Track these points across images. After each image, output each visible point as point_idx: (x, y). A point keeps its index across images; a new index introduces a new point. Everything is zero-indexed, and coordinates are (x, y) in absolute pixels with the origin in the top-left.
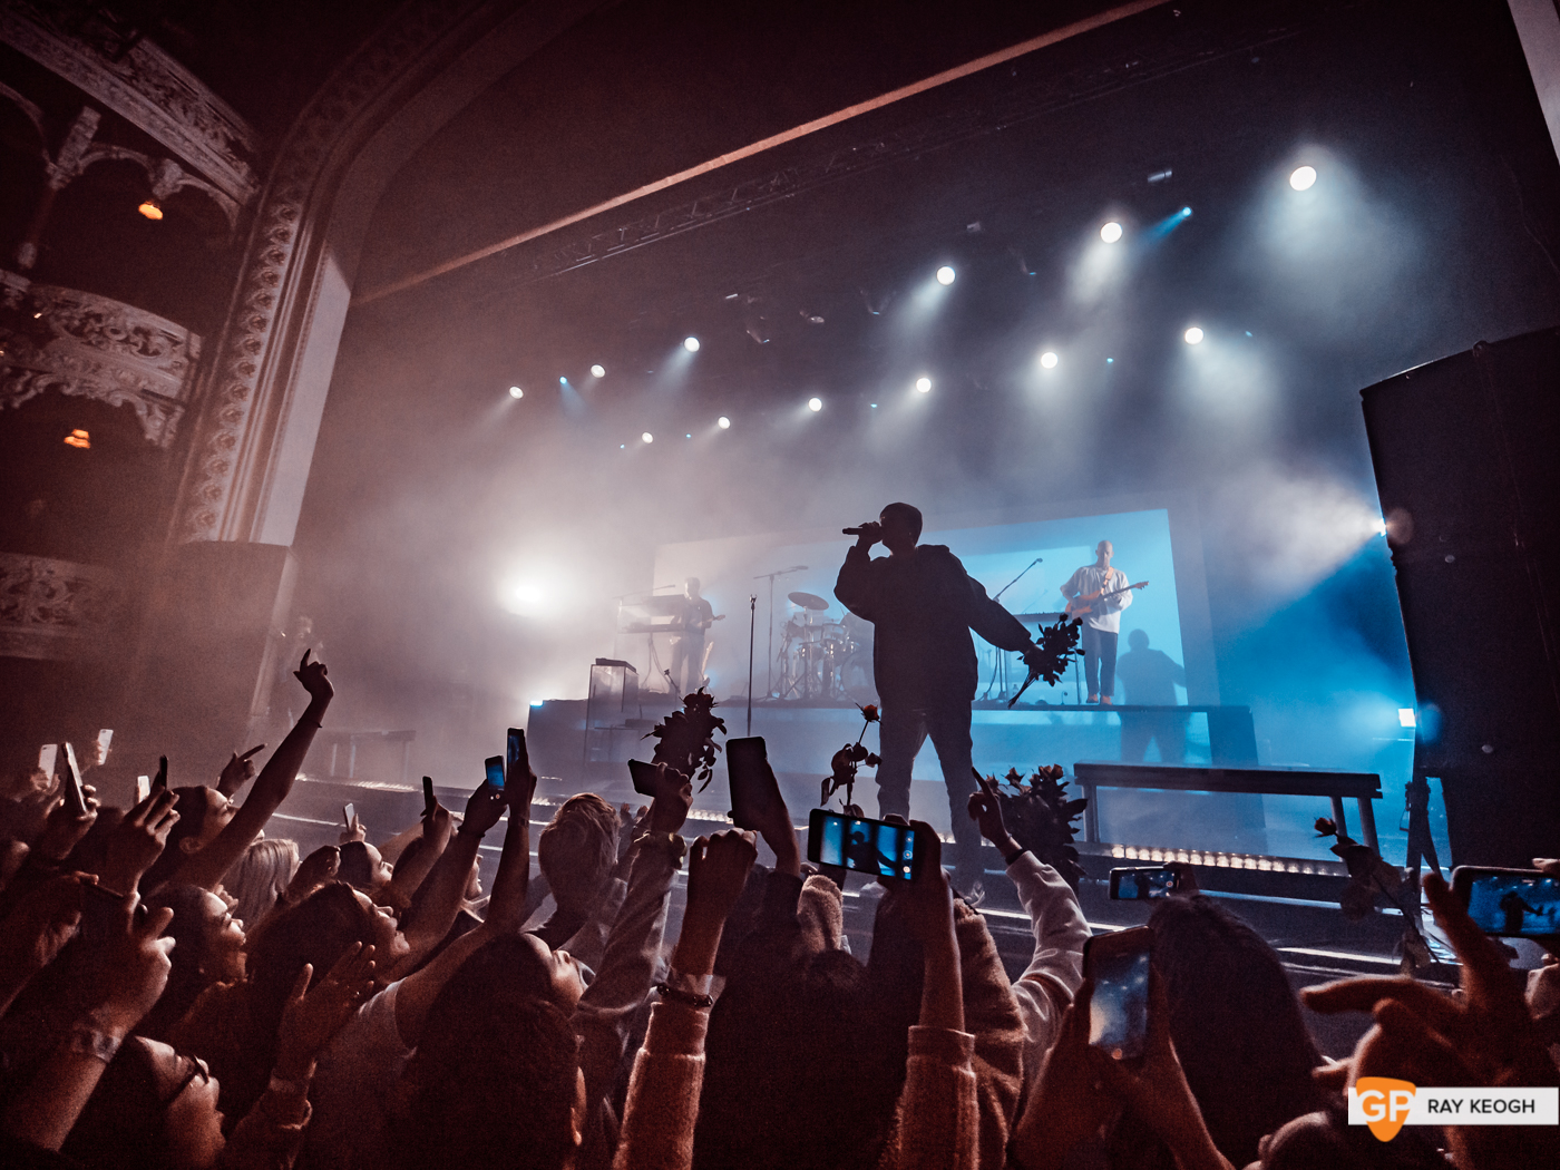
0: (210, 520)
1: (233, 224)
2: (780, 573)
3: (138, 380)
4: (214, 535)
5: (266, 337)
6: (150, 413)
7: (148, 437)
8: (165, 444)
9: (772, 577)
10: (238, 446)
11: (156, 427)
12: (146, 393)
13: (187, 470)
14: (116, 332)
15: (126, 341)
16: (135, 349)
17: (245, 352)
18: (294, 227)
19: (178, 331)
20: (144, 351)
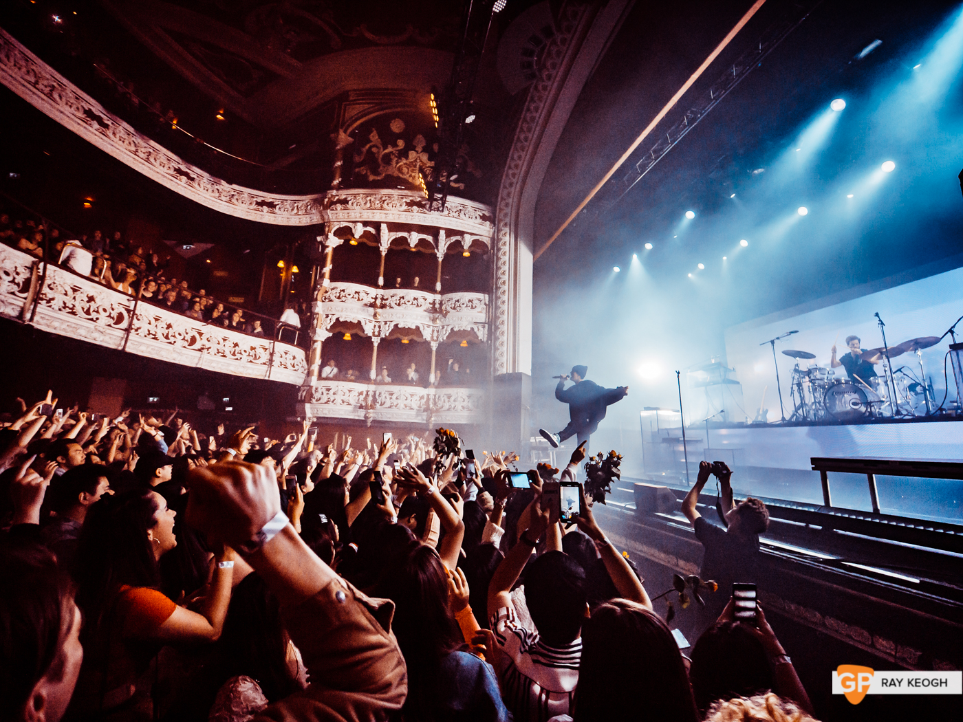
0: (502, 365)
1: (489, 246)
2: (778, 338)
3: (473, 319)
4: (504, 371)
5: (506, 288)
6: (478, 330)
7: (480, 338)
8: (485, 340)
9: (773, 342)
10: (506, 334)
11: (482, 334)
12: (475, 323)
13: (493, 347)
14: (463, 304)
15: (467, 306)
16: (469, 308)
17: (501, 296)
18: (507, 238)
19: (480, 295)
20: (472, 308)
